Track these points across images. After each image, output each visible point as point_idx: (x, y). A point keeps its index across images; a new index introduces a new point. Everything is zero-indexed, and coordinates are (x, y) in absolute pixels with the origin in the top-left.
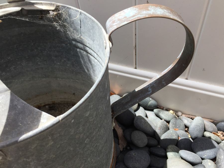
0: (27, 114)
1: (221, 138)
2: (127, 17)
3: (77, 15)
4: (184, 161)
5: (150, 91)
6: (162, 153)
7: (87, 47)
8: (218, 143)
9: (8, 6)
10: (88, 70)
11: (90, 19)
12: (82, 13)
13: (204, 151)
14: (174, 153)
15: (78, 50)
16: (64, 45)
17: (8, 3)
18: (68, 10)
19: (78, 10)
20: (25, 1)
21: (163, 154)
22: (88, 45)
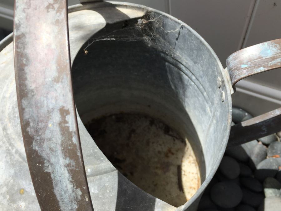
0: (139, 201)
2: (262, 58)
3: (176, 27)
5: (264, 131)
7: (183, 65)
9: (81, 8)
10: (176, 87)
11: (197, 39)
12: (185, 27)
14: (274, 190)
15: (167, 64)
16: (148, 55)
18: (163, 18)
19: (179, 21)
20: (103, 1)
22: (184, 63)
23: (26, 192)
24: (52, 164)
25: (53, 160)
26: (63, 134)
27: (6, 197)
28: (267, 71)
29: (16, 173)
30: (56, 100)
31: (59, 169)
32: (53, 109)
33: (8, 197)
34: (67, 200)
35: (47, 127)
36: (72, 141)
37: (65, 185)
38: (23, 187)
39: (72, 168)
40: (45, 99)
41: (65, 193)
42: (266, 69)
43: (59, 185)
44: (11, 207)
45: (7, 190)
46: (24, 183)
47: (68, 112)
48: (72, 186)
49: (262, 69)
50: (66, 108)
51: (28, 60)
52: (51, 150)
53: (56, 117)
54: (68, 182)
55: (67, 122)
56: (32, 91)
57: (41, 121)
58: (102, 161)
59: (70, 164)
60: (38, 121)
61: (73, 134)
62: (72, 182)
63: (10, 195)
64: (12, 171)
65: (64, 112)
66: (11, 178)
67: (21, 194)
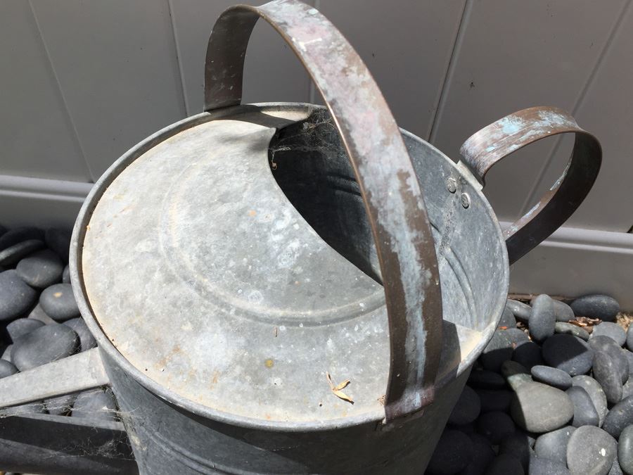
1: (586, 330)
2: (508, 135)
4: (548, 386)
6: (498, 380)
8: (586, 340)
9: (207, 119)
13: (570, 361)
14: (521, 375)
17: (207, 113)
20: (240, 104)
21: (503, 382)
23: (277, 361)
24: (398, 241)
25: (399, 236)
26: (406, 202)
27: (245, 380)
28: (522, 147)
29: (248, 341)
30: (391, 164)
31: (406, 247)
32: (390, 175)
33: (248, 378)
34: (413, 291)
35: (387, 196)
36: (418, 207)
37: (412, 268)
38: (269, 357)
39: (421, 242)
40: (378, 165)
41: (412, 280)
42: (520, 145)
43: (406, 269)
44: (259, 391)
45: (243, 369)
46: (268, 350)
47: (407, 175)
48: (420, 268)
49: (514, 147)
50: (404, 171)
51: (349, 125)
52: (396, 223)
53: (396, 183)
54: (416, 263)
55: (408, 187)
56: (364, 158)
57: (381, 190)
58: (374, 289)
59: (417, 237)
60: (378, 191)
61: (418, 198)
62: (420, 262)
63: (251, 375)
64: (242, 341)
65: (403, 176)
66: (243, 351)
67: (269, 367)
